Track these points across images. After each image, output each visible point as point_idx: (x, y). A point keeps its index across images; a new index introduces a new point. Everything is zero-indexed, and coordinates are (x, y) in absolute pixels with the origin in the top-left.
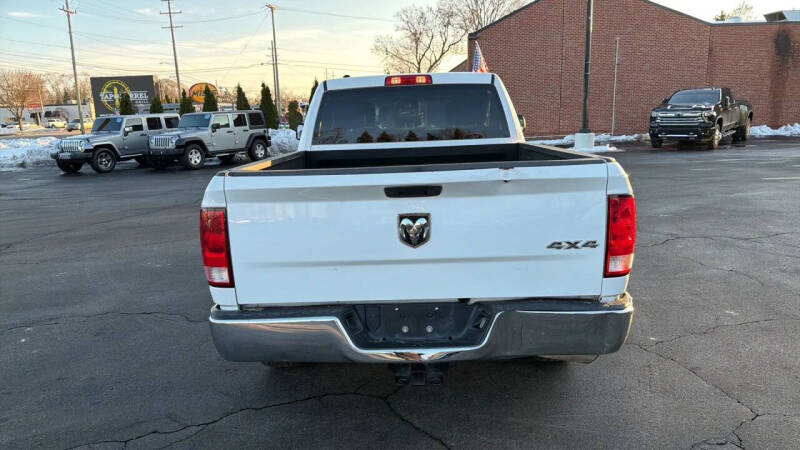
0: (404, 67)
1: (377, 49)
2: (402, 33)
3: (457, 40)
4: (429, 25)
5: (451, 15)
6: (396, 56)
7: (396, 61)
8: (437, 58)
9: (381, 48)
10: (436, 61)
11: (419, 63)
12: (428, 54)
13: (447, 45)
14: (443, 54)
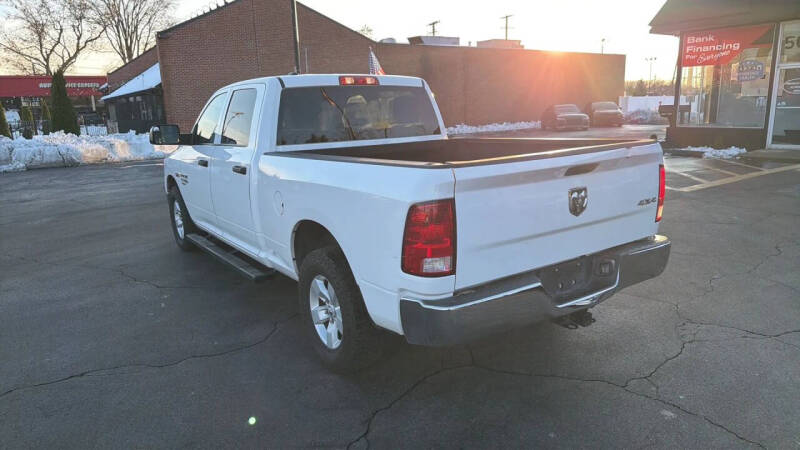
0: (26, 63)
3: (94, 36)
4: (56, 16)
5: (83, 7)
6: (12, 49)
8: (72, 55)
10: (71, 59)
11: (47, 60)
12: (58, 49)
13: (82, 41)
14: (78, 50)
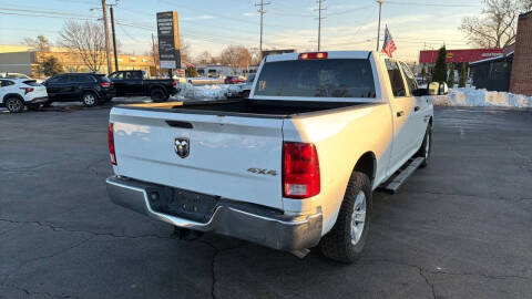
0: (486, 41)
1: (464, 27)
2: (484, 16)
6: (479, 32)
7: (479, 37)
9: (468, 26)
11: (499, 37)
12: (508, 31)
